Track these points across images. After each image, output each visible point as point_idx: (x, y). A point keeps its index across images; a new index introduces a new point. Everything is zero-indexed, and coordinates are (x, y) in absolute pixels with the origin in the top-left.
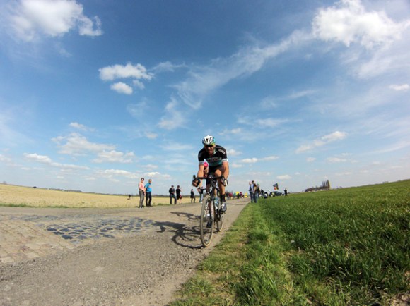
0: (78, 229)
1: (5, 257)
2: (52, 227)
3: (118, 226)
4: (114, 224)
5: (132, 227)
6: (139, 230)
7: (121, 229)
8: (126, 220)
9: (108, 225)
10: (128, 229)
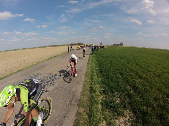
3: (47, 83)
4: (45, 82)
5: (51, 82)
6: (54, 83)
7: (48, 85)
8: (48, 77)
9: (43, 83)
10: (50, 84)
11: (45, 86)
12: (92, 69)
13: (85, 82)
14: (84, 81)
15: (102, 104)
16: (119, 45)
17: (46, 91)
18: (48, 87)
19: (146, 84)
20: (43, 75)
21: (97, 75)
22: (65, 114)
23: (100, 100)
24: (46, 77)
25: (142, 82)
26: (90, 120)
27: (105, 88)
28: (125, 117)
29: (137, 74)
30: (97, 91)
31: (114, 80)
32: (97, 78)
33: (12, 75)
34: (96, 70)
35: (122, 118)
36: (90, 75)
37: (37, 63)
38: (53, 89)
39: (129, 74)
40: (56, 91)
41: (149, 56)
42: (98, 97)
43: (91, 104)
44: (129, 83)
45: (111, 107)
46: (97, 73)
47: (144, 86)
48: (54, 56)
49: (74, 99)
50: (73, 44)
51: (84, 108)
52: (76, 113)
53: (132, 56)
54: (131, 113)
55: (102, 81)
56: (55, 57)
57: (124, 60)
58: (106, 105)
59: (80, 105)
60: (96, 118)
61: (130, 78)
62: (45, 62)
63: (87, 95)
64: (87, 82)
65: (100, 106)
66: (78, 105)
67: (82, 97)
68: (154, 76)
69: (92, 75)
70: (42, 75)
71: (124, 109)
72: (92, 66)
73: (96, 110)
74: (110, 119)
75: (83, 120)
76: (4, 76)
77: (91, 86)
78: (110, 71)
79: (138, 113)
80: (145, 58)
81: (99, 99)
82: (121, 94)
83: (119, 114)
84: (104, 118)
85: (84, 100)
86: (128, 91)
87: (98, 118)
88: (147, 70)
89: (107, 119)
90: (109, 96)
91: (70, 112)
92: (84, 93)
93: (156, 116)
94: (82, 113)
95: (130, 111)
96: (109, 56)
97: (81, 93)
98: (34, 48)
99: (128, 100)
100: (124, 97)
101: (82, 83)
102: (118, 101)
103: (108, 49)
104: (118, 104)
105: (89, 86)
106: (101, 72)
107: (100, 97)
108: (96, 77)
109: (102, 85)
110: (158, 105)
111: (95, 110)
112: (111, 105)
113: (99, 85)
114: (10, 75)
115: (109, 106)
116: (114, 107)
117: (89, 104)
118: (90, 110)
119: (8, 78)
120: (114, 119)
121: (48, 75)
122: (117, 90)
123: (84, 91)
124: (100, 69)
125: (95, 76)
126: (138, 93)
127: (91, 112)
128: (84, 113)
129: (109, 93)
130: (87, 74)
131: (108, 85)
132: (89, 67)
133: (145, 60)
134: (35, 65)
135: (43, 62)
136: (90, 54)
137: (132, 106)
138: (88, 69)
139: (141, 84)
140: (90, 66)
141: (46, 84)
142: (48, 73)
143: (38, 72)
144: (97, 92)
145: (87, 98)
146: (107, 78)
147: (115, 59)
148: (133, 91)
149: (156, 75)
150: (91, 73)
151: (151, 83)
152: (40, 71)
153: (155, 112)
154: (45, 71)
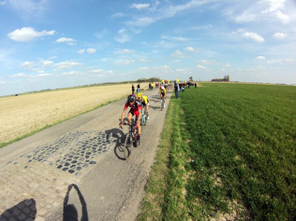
0: (73, 160)
1: (53, 203)
2: (59, 164)
3: (93, 148)
4: (90, 147)
5: (101, 147)
6: (106, 149)
7: (96, 152)
8: (95, 138)
9: (87, 149)
10: (99, 150)
11: (90, 153)
12: (174, 124)
13: (160, 147)
14: (158, 146)
15: (188, 188)
16: (223, 80)
17: (91, 163)
18: (95, 156)
19: (272, 151)
20: (87, 135)
21: (183, 134)
22: (121, 204)
23: (184, 181)
24: (92, 138)
25: (263, 149)
26: (164, 215)
27: (196, 158)
28: (229, 214)
29: (254, 132)
30: (181, 164)
31: (212, 145)
32: (182, 140)
33: (35, 133)
34: (181, 126)
35: (224, 214)
36: (169, 135)
37: (77, 114)
38: (103, 158)
39: (239, 132)
40: (108, 163)
41: (277, 98)
42: (181, 175)
43: (167, 188)
44: (239, 150)
45: (204, 194)
46: (181, 131)
47: (267, 155)
48: (107, 102)
49: (139, 178)
50: (143, 79)
51: (156, 195)
52: (140, 203)
53: (246, 99)
54: (241, 206)
55: (191, 146)
56: (110, 102)
57: (230, 107)
58: (196, 189)
59: (149, 188)
60: (176, 212)
61: (241, 140)
62: (92, 111)
63: (162, 171)
64: (163, 147)
65: (184, 192)
66: (145, 188)
67: (153, 173)
68: (285, 137)
69: (172, 136)
70: (85, 134)
71: (228, 198)
72: (174, 120)
73: (176, 198)
74: (200, 216)
75: (152, 216)
76: (22, 135)
77: (169, 155)
78: (205, 127)
79: (253, 206)
80: (270, 103)
81: (183, 178)
82: (224, 170)
83: (219, 206)
84: (190, 214)
85: (156, 179)
86: (236, 165)
87: (179, 213)
88: (273, 125)
89: (196, 216)
90: (202, 172)
91: (131, 200)
92: (157, 167)
93: (286, 213)
94: (152, 202)
95: (238, 203)
96: (204, 100)
97: (151, 167)
98: (75, 88)
99: (235, 181)
100: (229, 176)
101: (154, 150)
102: (217, 182)
103: (203, 88)
104: (217, 188)
105: (167, 154)
106: (189, 129)
107: (185, 175)
108: (180, 139)
109: (191, 153)
110: (292, 193)
111: (174, 199)
112: (204, 190)
113: (184, 154)
114: (33, 133)
115: (200, 192)
116: (209, 194)
117: (164, 188)
118: (165, 198)
119: (28, 139)
120: (209, 215)
121: (96, 134)
122: (217, 163)
123: (157, 163)
124: (188, 125)
125: (178, 137)
126: (255, 169)
127: (167, 201)
128: (155, 203)
129: (203, 168)
130: (165, 134)
131: (201, 154)
132: (168, 121)
133: (269, 106)
134: (74, 117)
135: (88, 112)
136: (172, 97)
137: (243, 193)
138: (166, 123)
139: (261, 152)
140: (170, 119)
141: (92, 150)
142: (95, 132)
143: (79, 130)
144: (180, 166)
145: (162, 176)
146: (199, 140)
147: (214, 105)
148: (246, 165)
149: (289, 134)
150: (172, 132)
151: (279, 151)
152: (82, 128)
153: (285, 205)
154: (92, 128)
